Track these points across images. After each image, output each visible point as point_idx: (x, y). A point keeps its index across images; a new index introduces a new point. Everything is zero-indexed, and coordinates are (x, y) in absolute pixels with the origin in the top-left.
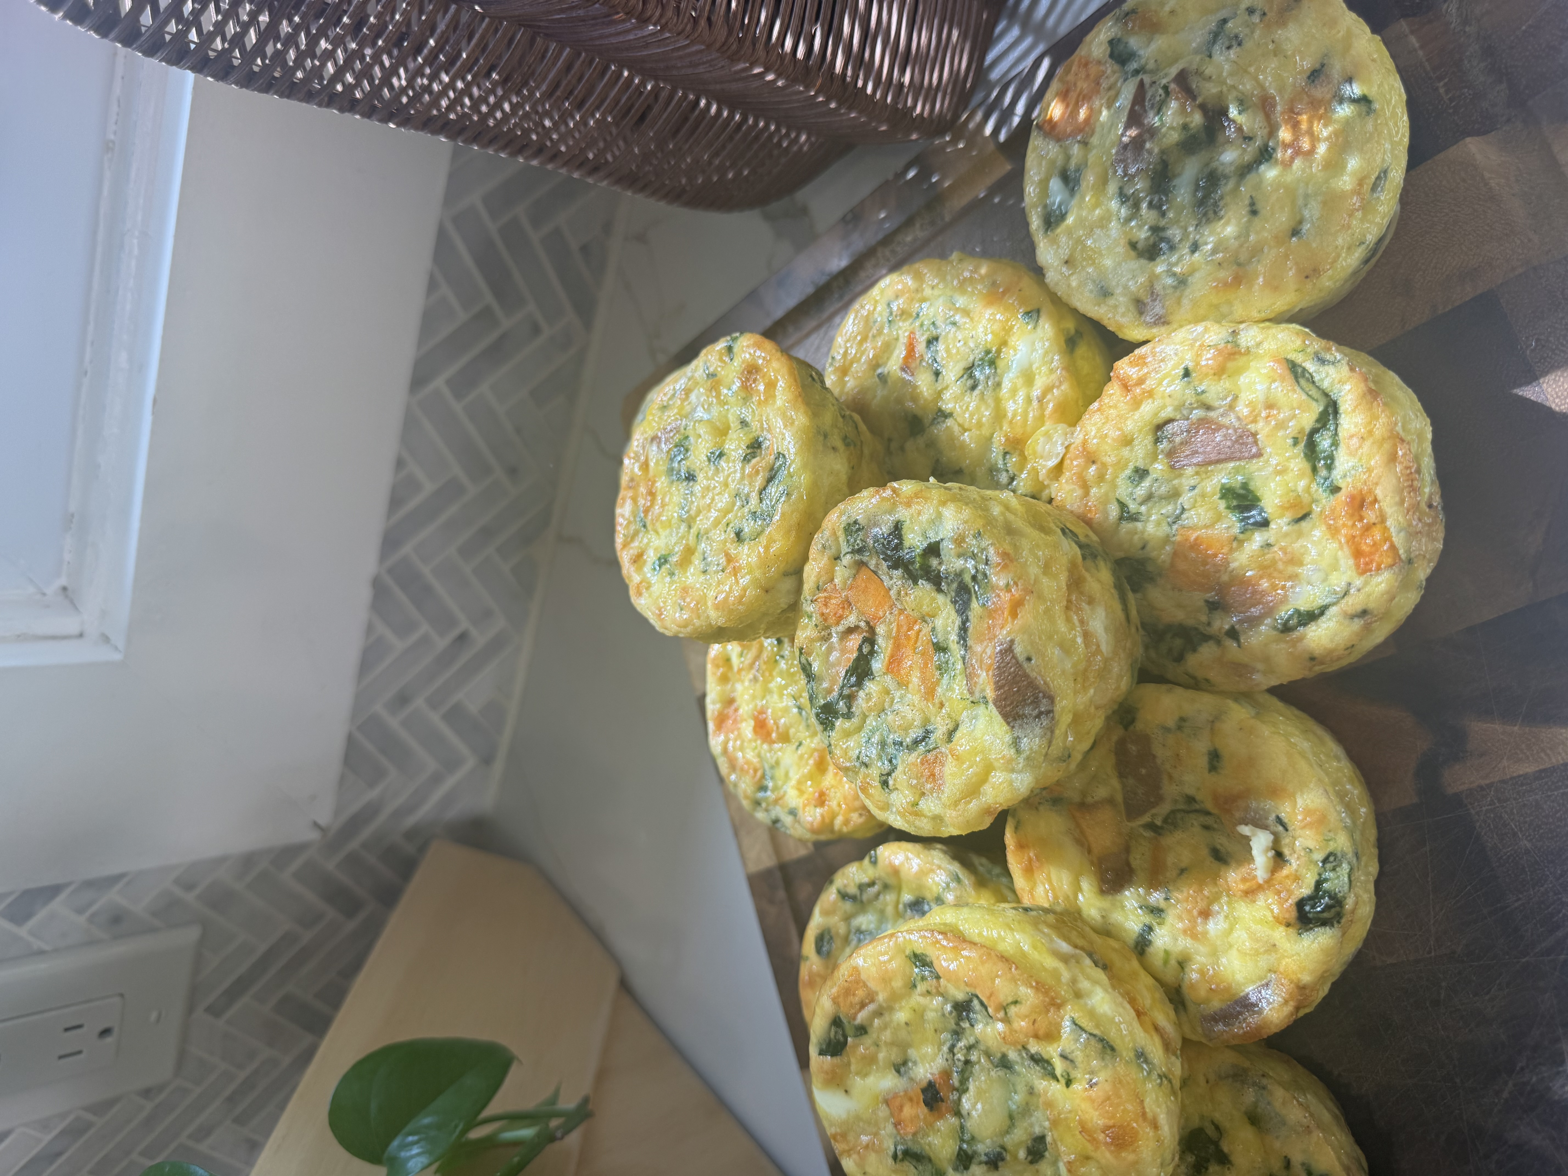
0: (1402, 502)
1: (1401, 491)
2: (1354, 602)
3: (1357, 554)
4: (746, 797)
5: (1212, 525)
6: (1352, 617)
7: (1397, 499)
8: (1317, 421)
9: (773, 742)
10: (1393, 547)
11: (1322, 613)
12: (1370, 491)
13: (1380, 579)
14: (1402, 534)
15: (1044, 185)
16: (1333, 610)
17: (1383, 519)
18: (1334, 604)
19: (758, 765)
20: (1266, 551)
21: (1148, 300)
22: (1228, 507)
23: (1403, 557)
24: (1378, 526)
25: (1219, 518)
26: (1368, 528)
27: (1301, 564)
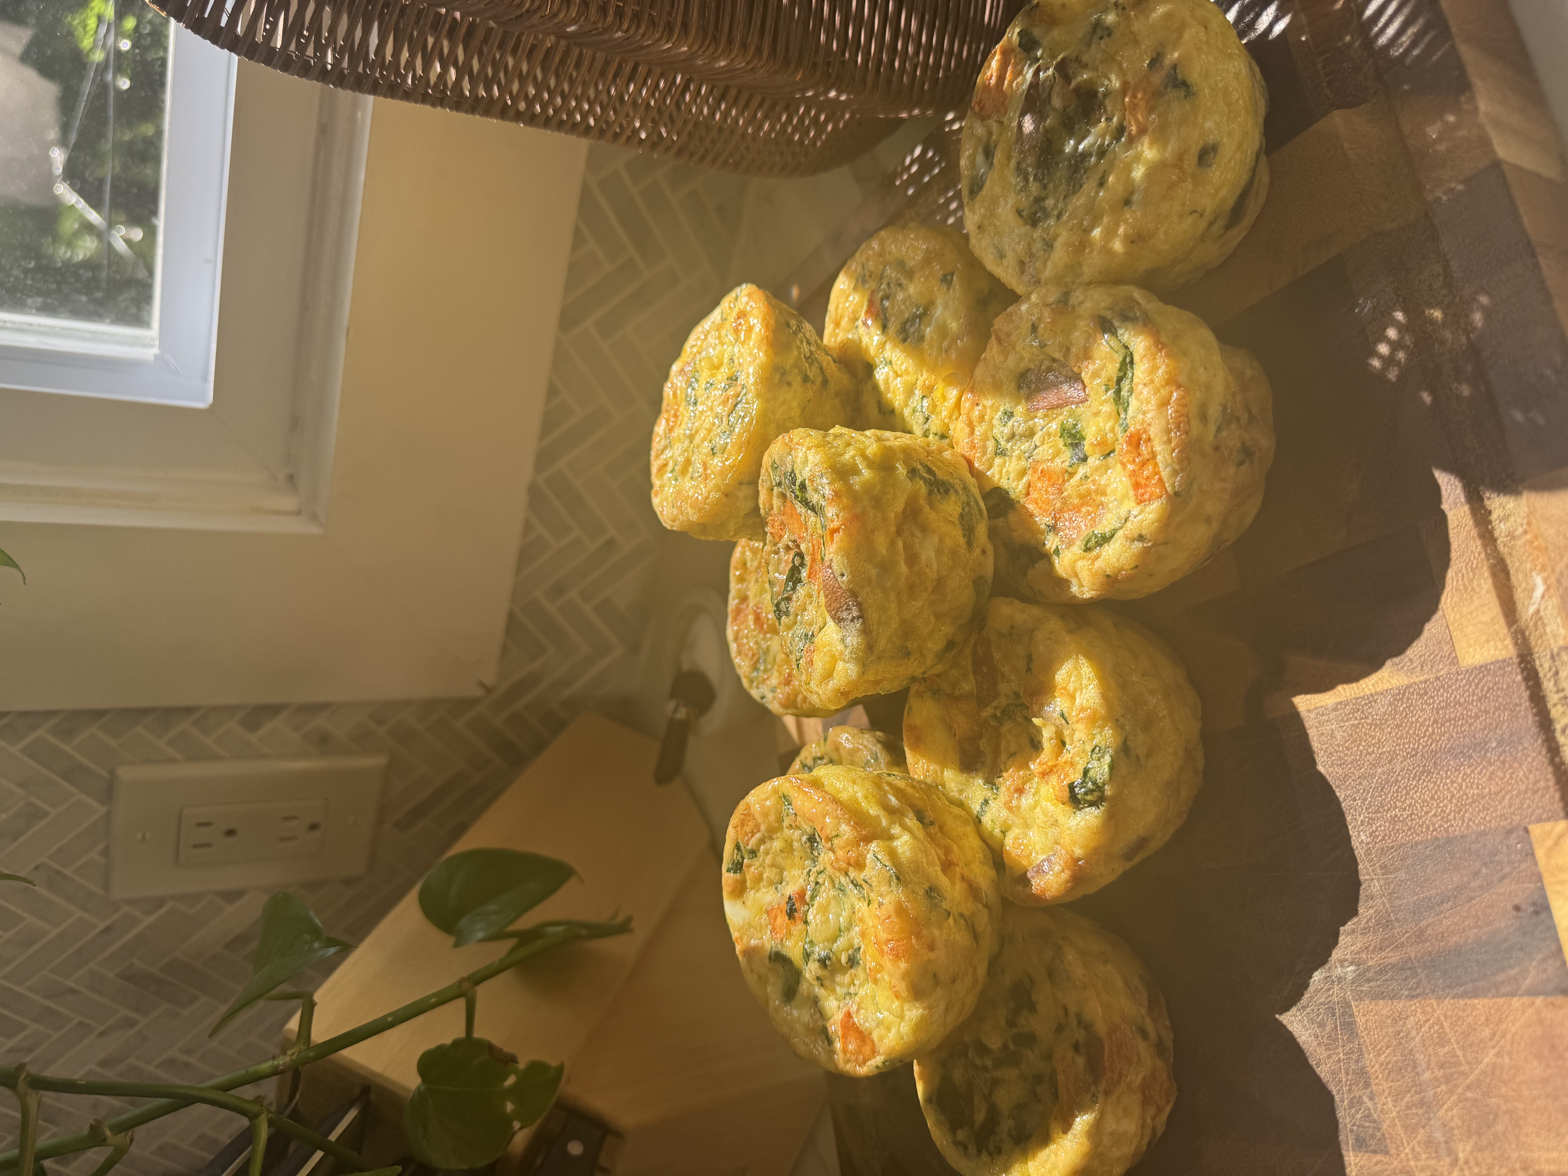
0: (1169, 441)
1: (1169, 431)
2: (1131, 527)
3: (1137, 486)
4: (745, 677)
5: (1052, 460)
6: (1133, 540)
7: (1165, 439)
8: (1120, 370)
9: (765, 633)
10: (1161, 480)
11: (1112, 536)
12: (1145, 431)
13: (1151, 507)
14: (1168, 469)
15: (972, 158)
16: (1120, 533)
17: (1154, 456)
18: (1121, 528)
19: (756, 651)
20: (1084, 482)
21: (1027, 260)
22: (1065, 445)
23: (1169, 489)
24: (1151, 462)
25: (1057, 453)
26: (1144, 464)
27: (1104, 494)
